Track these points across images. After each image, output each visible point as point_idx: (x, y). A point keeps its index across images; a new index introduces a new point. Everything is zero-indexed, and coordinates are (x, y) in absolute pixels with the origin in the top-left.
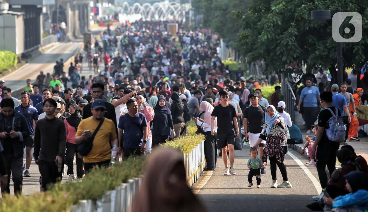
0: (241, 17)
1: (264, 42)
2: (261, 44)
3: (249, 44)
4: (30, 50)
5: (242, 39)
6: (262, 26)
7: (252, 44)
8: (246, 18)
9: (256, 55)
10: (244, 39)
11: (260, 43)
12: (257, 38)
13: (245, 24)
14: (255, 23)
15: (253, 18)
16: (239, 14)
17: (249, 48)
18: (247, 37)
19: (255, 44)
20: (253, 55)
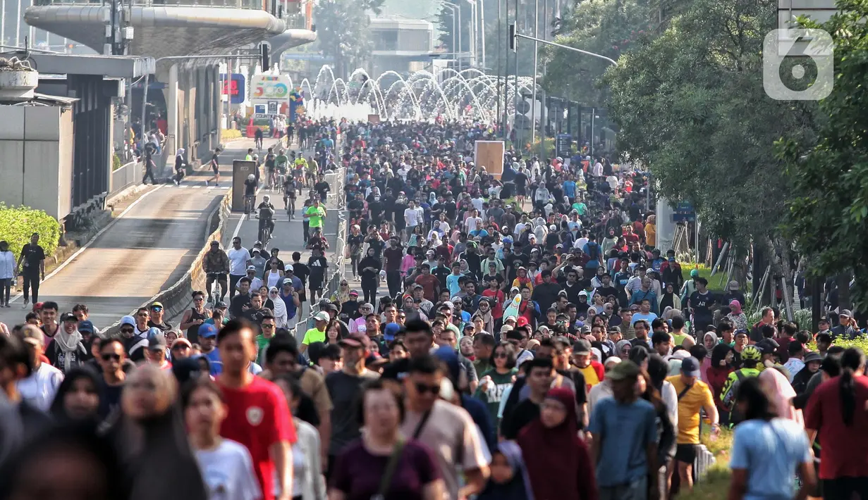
0: (798, 156)
1: (858, 224)
2: (849, 231)
3: (814, 229)
4: (85, 206)
5: (796, 215)
6: (854, 182)
7: (822, 229)
8: (810, 159)
9: (834, 258)
10: (802, 217)
11: (847, 227)
12: (838, 214)
13: (806, 177)
14: (833, 175)
15: (830, 161)
16: (792, 149)
17: (814, 238)
18: (810, 211)
19: (832, 231)
20: (825, 258)
